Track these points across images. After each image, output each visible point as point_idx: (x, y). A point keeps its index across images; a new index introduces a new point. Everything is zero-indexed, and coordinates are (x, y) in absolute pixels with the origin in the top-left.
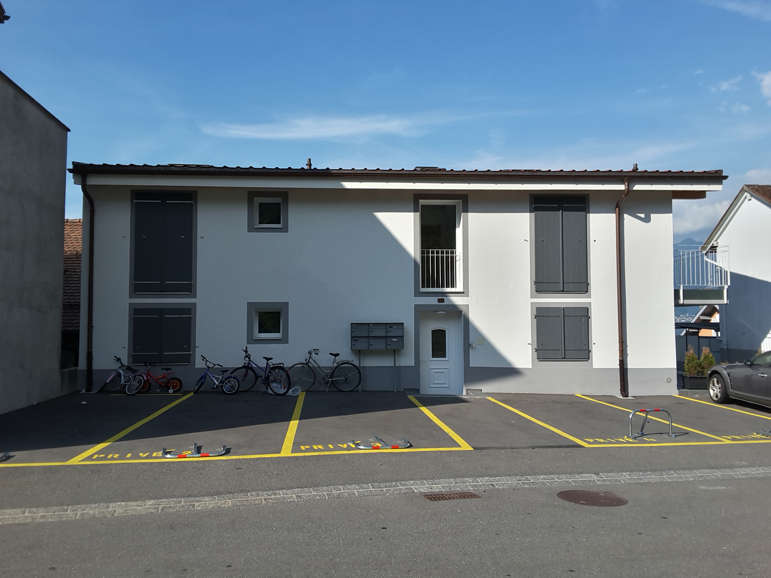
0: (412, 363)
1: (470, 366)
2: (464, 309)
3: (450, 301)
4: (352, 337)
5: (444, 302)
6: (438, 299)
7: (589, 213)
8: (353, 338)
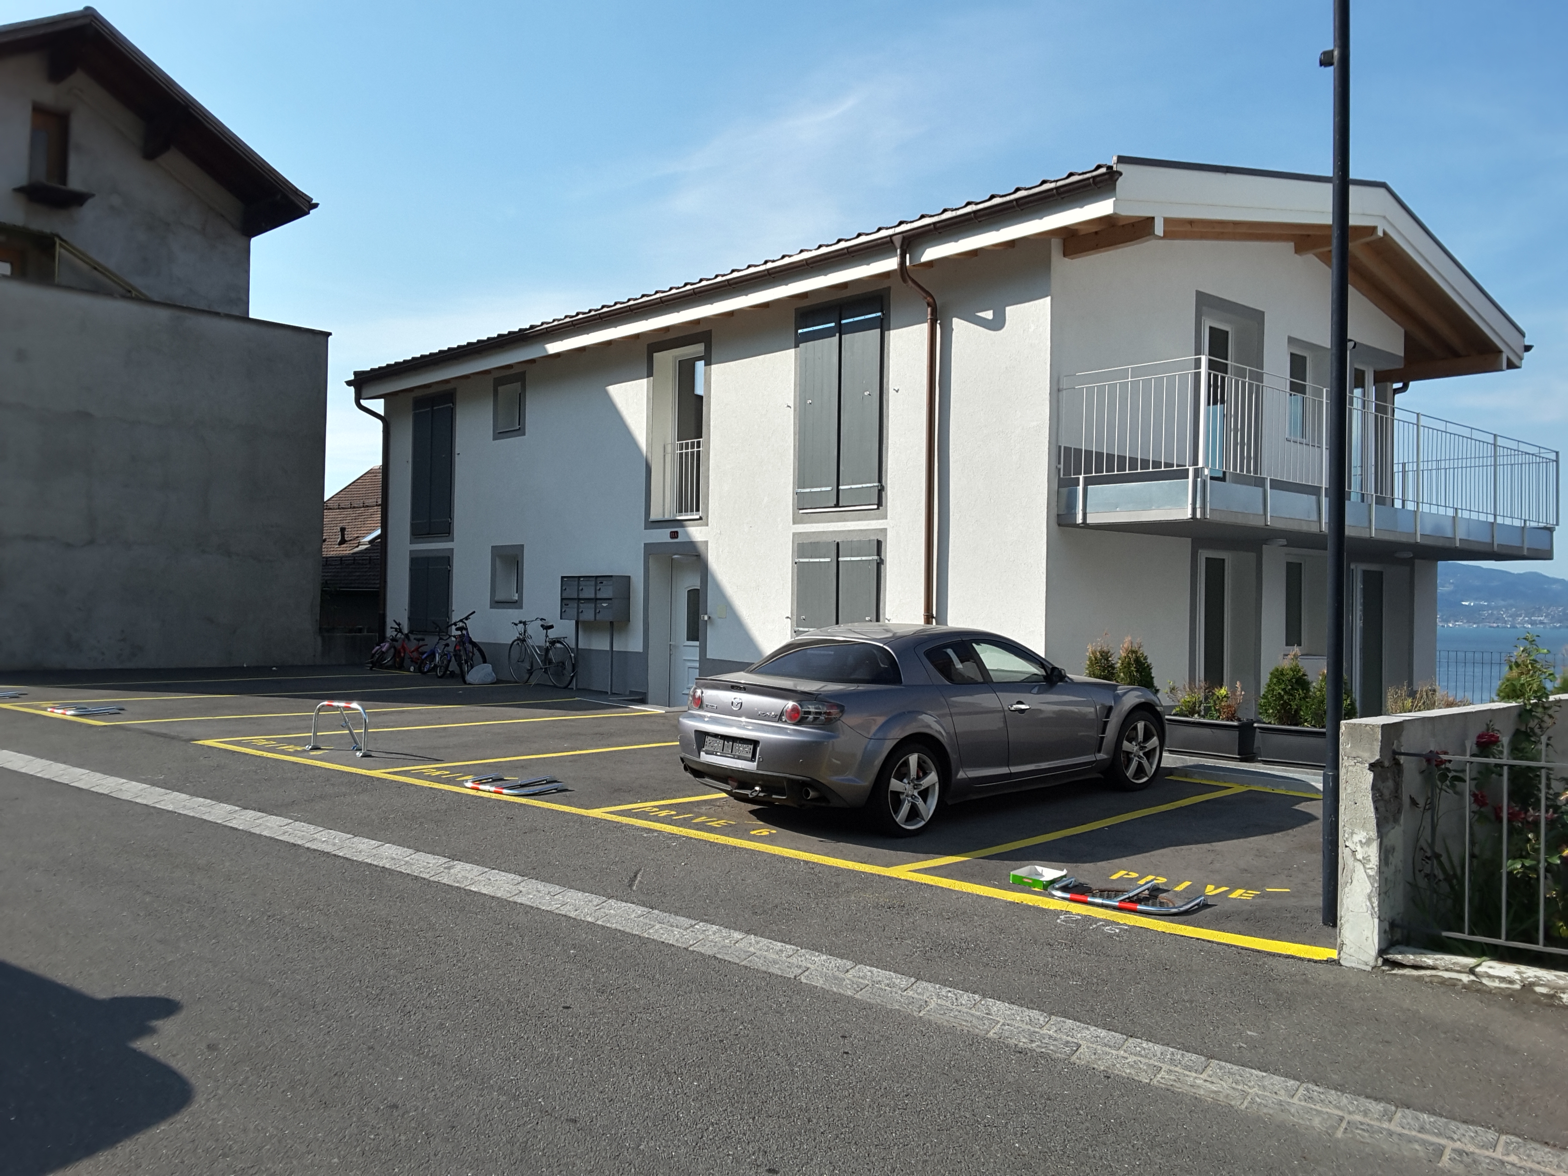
0: (640, 649)
1: (708, 657)
2: (702, 548)
3: (687, 534)
4: (562, 599)
5: (677, 537)
6: (671, 532)
7: (889, 329)
8: (565, 602)
